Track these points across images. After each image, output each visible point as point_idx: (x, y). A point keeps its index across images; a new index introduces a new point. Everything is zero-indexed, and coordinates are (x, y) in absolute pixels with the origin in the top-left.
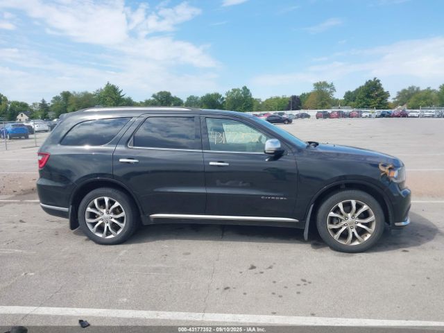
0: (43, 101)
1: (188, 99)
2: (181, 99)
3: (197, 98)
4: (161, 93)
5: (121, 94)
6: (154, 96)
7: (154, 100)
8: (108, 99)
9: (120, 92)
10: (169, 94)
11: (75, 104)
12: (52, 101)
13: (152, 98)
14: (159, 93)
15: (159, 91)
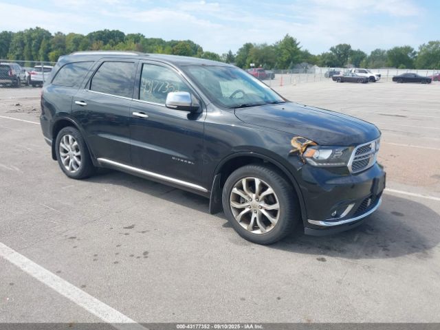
0: (230, 52)
1: (372, 52)
2: (366, 53)
3: (384, 51)
4: (340, 46)
5: (298, 46)
6: (332, 49)
7: (330, 54)
8: (285, 51)
9: (298, 44)
10: (349, 47)
11: (254, 56)
12: (238, 53)
13: (330, 52)
14: (337, 47)
15: (338, 44)
